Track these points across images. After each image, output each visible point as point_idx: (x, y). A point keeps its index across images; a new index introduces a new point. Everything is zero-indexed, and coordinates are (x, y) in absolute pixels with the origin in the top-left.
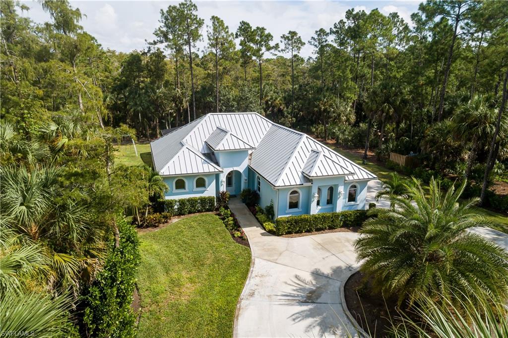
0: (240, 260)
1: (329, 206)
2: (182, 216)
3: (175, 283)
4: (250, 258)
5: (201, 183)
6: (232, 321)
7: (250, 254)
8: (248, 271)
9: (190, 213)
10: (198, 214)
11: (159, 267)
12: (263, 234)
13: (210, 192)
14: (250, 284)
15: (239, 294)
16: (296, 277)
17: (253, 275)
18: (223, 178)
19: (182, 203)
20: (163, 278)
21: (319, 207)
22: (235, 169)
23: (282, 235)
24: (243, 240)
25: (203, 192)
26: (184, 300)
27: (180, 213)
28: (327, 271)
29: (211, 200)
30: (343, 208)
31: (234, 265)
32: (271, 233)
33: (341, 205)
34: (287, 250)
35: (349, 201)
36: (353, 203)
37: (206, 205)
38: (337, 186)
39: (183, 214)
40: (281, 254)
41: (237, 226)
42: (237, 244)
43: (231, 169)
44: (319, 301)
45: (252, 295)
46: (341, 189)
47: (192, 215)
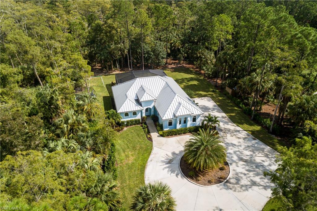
0: (149, 148)
1: (185, 124)
2: (128, 127)
3: (127, 156)
4: (152, 147)
5: (135, 113)
6: (144, 169)
7: (152, 145)
8: (151, 152)
9: (131, 125)
10: (134, 126)
11: (121, 150)
12: (158, 136)
13: (138, 117)
14: (151, 157)
15: (147, 160)
16: (167, 154)
17: (153, 153)
18: (144, 111)
19: (128, 122)
20: (123, 154)
21: (181, 125)
22: (149, 107)
23: (165, 137)
24: (150, 139)
25: (136, 117)
26: (130, 162)
27: (127, 126)
28: (177, 152)
29: (139, 120)
31: (146, 150)
32: (162, 136)
33: (189, 124)
34: (166, 143)
35: (193, 122)
36: (195, 122)
37: (137, 122)
38: (187, 118)
39: (128, 126)
40: (163, 145)
41: (149, 132)
42: (148, 140)
43: (147, 107)
44: (172, 163)
45: (151, 161)
46: (189, 119)
47: (132, 126)
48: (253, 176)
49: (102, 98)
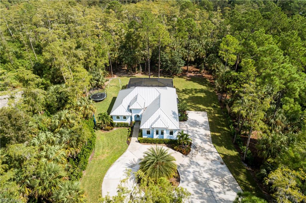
0: (123, 150)
1: (162, 135)
2: (118, 128)
3: (103, 153)
4: (126, 149)
5: (125, 118)
6: (109, 167)
7: (127, 148)
8: (122, 154)
9: (120, 127)
10: (123, 128)
11: (102, 147)
12: (136, 141)
13: (128, 121)
14: (121, 158)
15: (116, 160)
16: (134, 159)
17: (124, 155)
18: (133, 117)
19: (118, 124)
20: (101, 151)
21: (158, 135)
22: (137, 114)
23: (141, 143)
24: (128, 143)
25: (126, 121)
26: (103, 158)
27: (117, 127)
29: (127, 124)
30: (167, 137)
31: (120, 152)
32: (139, 141)
33: (166, 136)
34: (138, 149)
35: (170, 135)
36: (172, 135)
37: (125, 125)
38: (163, 130)
39: (118, 127)
40: (135, 150)
41: (131, 136)
42: (126, 143)
43: (136, 114)
44: (134, 168)
45: (119, 161)
46: (165, 132)
47: (121, 128)
48: (196, 197)
49: (112, 98)
